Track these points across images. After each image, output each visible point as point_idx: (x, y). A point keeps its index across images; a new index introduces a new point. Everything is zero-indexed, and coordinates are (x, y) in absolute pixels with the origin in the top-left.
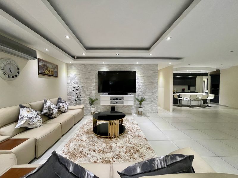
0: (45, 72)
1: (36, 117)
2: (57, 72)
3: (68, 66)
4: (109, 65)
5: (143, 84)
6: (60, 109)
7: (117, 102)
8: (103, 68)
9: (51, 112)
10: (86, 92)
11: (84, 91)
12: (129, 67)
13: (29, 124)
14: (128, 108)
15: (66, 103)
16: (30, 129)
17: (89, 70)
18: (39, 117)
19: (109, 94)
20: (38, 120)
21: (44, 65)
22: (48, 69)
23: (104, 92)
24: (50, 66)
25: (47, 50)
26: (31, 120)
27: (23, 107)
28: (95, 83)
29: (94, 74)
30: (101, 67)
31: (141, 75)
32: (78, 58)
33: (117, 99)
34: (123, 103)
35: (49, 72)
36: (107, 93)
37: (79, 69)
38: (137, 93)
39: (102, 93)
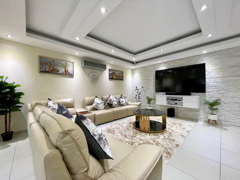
0: (113, 78)
1: (101, 104)
2: (123, 77)
3: (133, 71)
4: (167, 62)
5: (221, 79)
6: (120, 103)
7: (176, 104)
8: (160, 67)
9: (112, 103)
10: (146, 92)
11: (144, 91)
12: (194, 60)
13: (97, 106)
14: (193, 113)
15: (125, 99)
16: (97, 110)
17: (148, 71)
18: (103, 104)
19: (166, 94)
20: (102, 106)
21: (113, 73)
22: (116, 75)
23: (161, 92)
24: (117, 73)
25: (112, 62)
26: (98, 105)
27: (96, 97)
28: (153, 83)
29: (152, 75)
30: (159, 66)
31: (216, 68)
32: (137, 63)
33: (176, 100)
34: (182, 105)
35: (117, 77)
36: (165, 93)
37: (141, 71)
38: (207, 93)
39: (160, 93)
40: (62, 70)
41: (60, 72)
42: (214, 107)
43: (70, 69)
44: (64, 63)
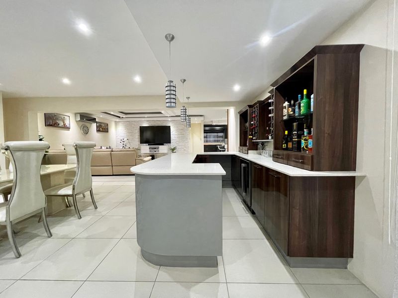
0: (100, 130)
2: (108, 129)
4: (149, 121)
5: (177, 136)
7: (155, 151)
8: (144, 124)
10: (131, 144)
11: (129, 142)
12: (165, 123)
19: (149, 145)
21: (100, 125)
22: (102, 127)
23: (145, 143)
24: (103, 125)
25: (101, 116)
28: (138, 136)
29: (137, 129)
30: (142, 123)
33: (155, 149)
34: (159, 152)
35: (103, 129)
36: (147, 144)
37: (125, 125)
38: (171, 144)
39: (143, 144)
40: (61, 124)
41: (60, 125)
42: (174, 151)
43: (67, 123)
44: (63, 117)
